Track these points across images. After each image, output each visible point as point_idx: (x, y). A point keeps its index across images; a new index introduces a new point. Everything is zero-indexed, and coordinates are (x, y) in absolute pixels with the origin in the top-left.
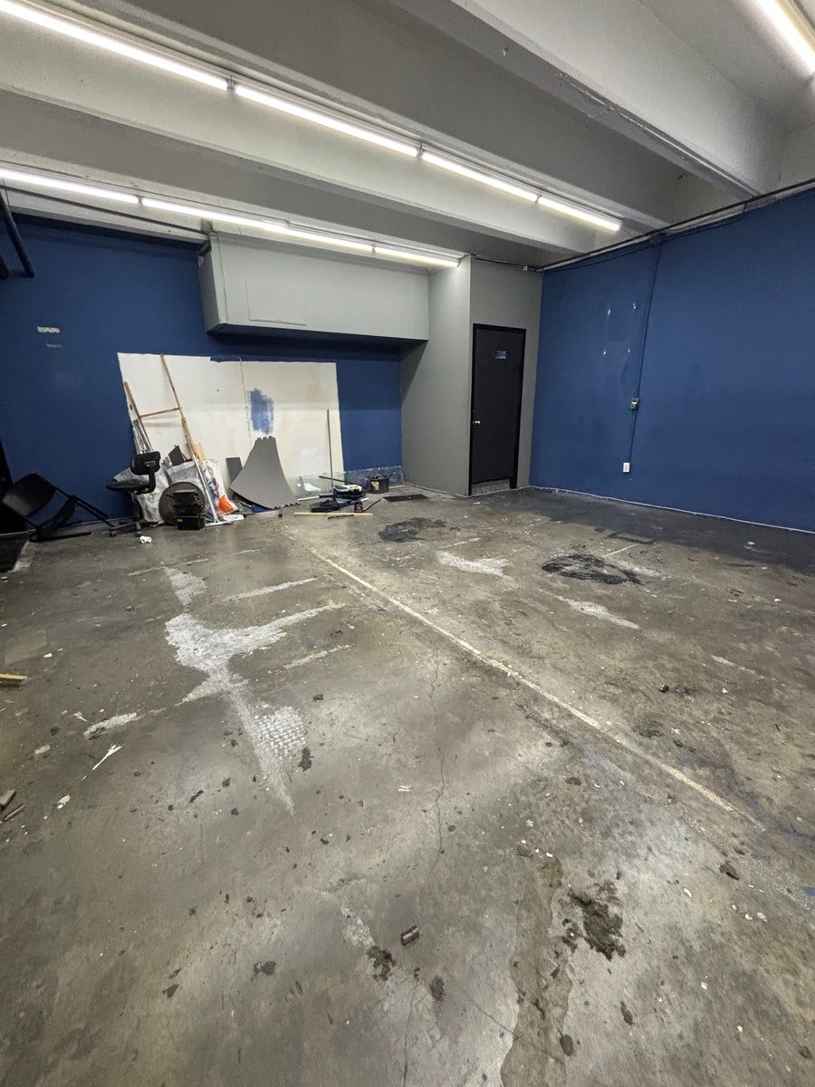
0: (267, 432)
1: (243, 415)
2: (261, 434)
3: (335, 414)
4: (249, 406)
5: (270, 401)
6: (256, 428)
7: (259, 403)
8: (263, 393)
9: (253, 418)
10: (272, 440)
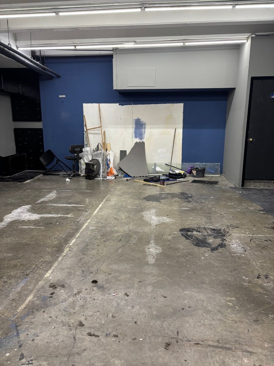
0: (141, 139)
1: (131, 130)
2: (138, 140)
3: (180, 131)
4: (134, 126)
5: (145, 124)
6: (136, 137)
7: (139, 125)
8: (142, 120)
9: (135, 132)
10: (143, 143)
